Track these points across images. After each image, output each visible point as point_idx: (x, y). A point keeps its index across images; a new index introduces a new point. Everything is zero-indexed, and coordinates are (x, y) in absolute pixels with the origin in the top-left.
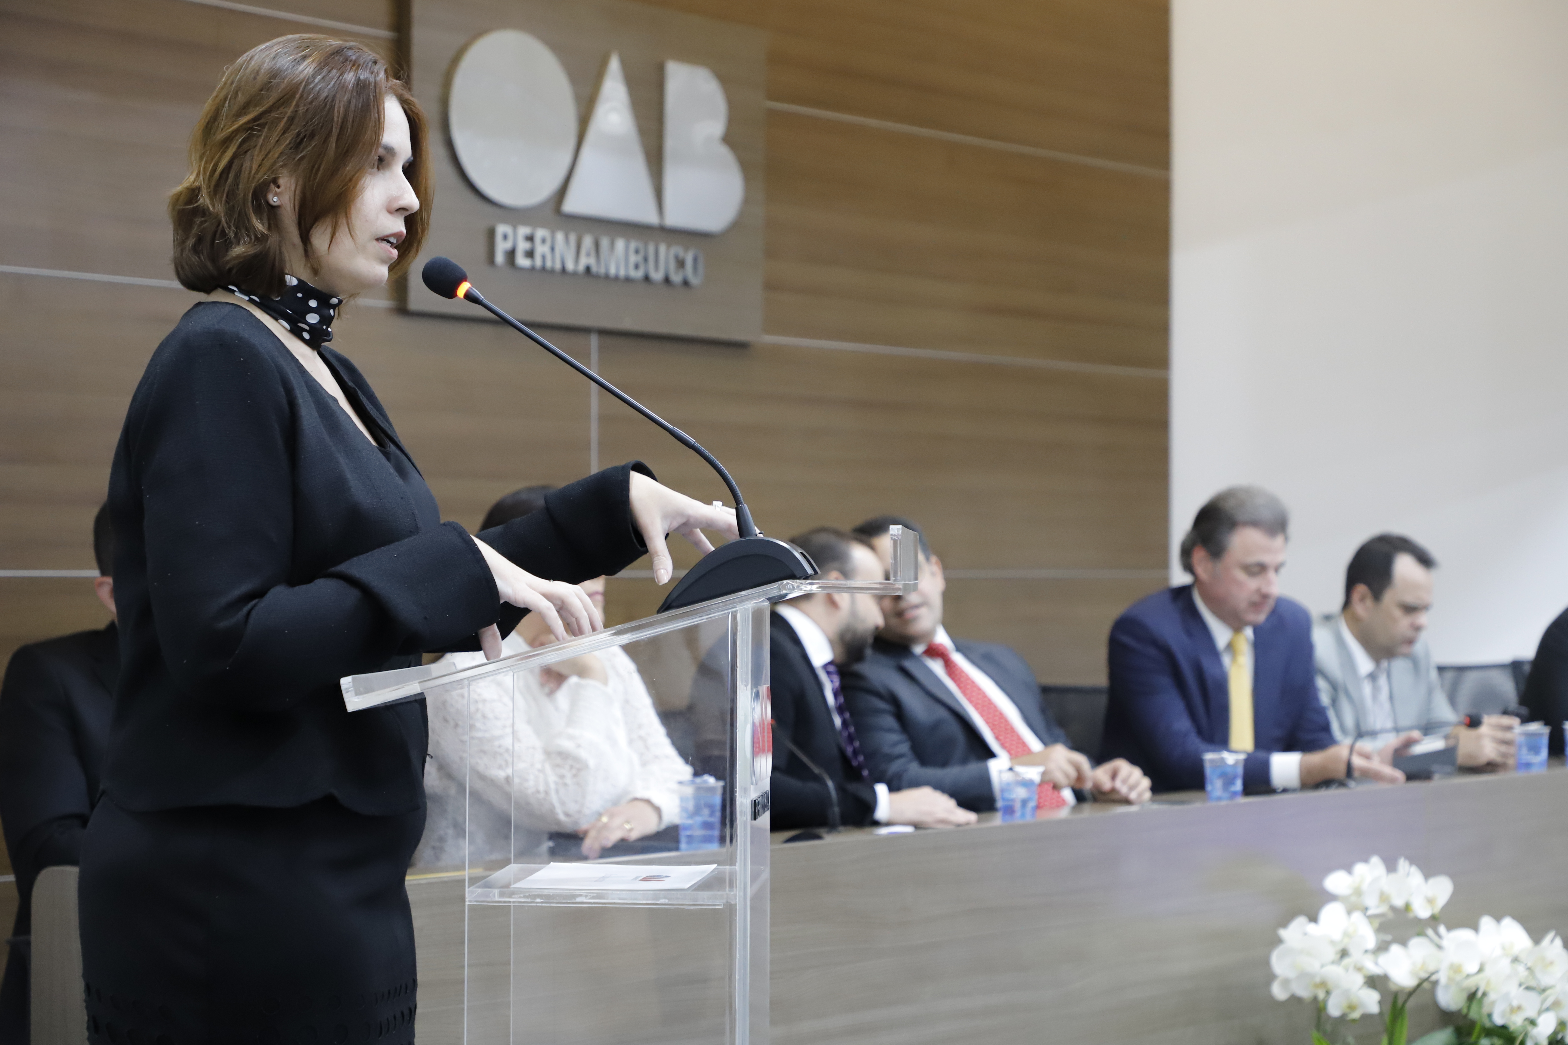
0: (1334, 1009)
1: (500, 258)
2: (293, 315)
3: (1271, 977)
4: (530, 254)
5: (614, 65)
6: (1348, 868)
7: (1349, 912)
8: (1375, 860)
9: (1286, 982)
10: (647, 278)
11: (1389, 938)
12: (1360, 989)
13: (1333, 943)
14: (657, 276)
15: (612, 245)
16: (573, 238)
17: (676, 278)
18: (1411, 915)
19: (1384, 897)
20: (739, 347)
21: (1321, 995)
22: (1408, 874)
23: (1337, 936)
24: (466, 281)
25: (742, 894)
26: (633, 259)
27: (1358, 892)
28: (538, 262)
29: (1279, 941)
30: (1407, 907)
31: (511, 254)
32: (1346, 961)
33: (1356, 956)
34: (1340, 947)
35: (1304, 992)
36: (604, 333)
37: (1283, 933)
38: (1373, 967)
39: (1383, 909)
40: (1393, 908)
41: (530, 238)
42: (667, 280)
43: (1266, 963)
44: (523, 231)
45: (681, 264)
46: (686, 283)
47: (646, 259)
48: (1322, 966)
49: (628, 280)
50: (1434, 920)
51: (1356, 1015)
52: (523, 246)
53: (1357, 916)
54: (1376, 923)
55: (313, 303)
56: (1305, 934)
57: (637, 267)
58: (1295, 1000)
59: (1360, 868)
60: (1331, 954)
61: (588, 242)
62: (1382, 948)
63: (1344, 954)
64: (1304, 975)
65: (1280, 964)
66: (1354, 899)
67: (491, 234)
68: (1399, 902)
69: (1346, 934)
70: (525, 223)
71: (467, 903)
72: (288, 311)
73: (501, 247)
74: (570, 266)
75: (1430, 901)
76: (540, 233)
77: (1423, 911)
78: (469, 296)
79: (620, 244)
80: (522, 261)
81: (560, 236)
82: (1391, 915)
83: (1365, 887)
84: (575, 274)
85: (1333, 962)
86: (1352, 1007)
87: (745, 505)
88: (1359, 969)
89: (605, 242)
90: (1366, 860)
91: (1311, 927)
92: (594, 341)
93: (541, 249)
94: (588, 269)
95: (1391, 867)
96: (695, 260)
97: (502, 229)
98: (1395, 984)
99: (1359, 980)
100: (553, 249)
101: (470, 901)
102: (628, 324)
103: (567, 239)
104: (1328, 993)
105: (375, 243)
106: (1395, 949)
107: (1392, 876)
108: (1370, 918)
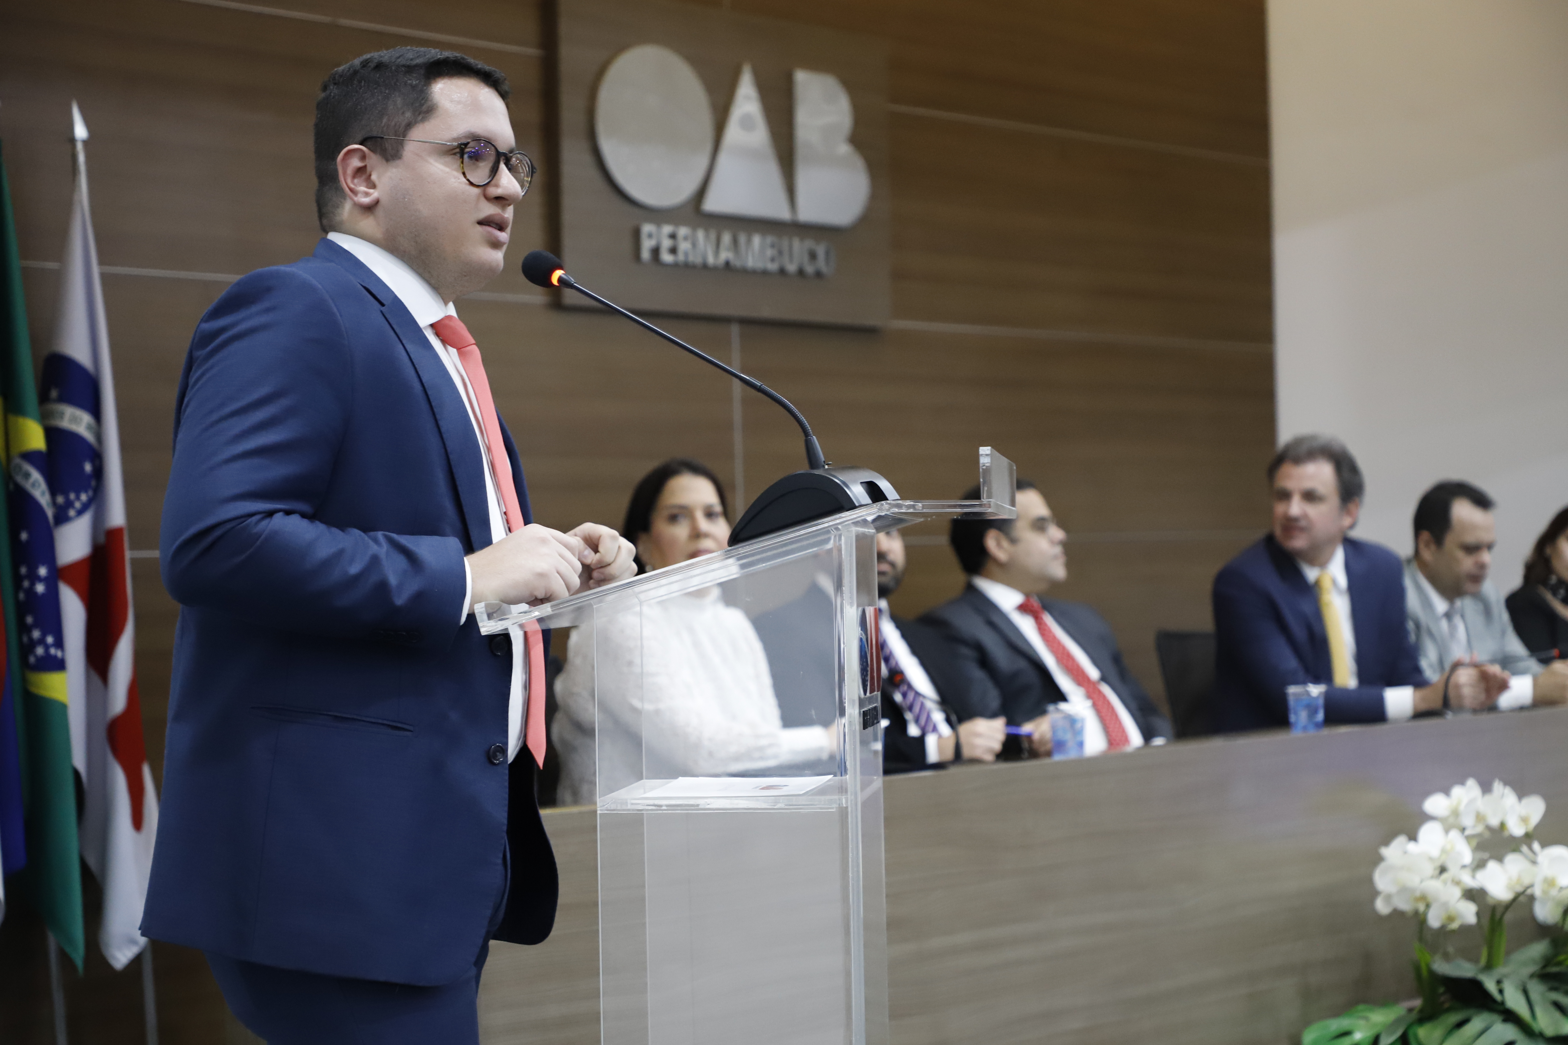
0: (1434, 921)
1: (646, 255)
3: (1375, 893)
4: (673, 251)
5: (747, 75)
6: (1446, 791)
7: (1447, 831)
8: (1471, 783)
9: (1388, 898)
10: (782, 272)
11: (1486, 855)
12: (1458, 900)
13: (1431, 859)
14: (792, 268)
15: (749, 241)
16: (713, 235)
17: (810, 269)
18: (1506, 834)
19: (1480, 817)
20: (870, 332)
21: (1421, 908)
22: (1503, 795)
23: (1435, 853)
25: (853, 797)
26: (769, 252)
27: (1456, 813)
28: (681, 257)
29: (1380, 859)
30: (1502, 825)
31: (656, 251)
32: (1445, 876)
33: (1453, 871)
34: (1438, 864)
35: (1405, 905)
36: (745, 322)
37: (1385, 851)
38: (1469, 881)
39: (1480, 829)
40: (1489, 828)
41: (673, 236)
42: (801, 272)
43: (1370, 881)
44: (667, 229)
45: (813, 256)
46: (819, 275)
47: (780, 253)
48: (1422, 881)
49: (765, 273)
50: (1528, 838)
51: (1455, 926)
52: (666, 243)
53: (1454, 834)
54: (1474, 842)
56: (1405, 853)
57: (773, 260)
58: (1397, 914)
59: (1457, 791)
60: (1429, 869)
61: (727, 238)
62: (1480, 865)
63: (1443, 870)
64: (1404, 890)
65: (1383, 881)
66: (1451, 820)
67: (636, 234)
68: (1494, 822)
69: (1444, 851)
70: (668, 222)
71: (599, 812)
73: (647, 245)
74: (711, 260)
75: (1524, 820)
76: (683, 231)
77: (1517, 829)
79: (757, 240)
80: (667, 258)
81: (700, 234)
82: (1487, 834)
83: (1462, 808)
84: (715, 269)
85: (1432, 877)
86: (1451, 919)
88: (1457, 883)
89: (742, 238)
90: (1462, 782)
91: (1411, 846)
92: (735, 330)
93: (684, 246)
94: (727, 264)
95: (1486, 788)
96: (827, 253)
97: (647, 228)
98: (1492, 897)
99: (1457, 892)
100: (694, 245)
101: (601, 810)
102: (766, 312)
103: (707, 237)
104: (1428, 906)
106: (1492, 865)
107: (1488, 797)
108: (1468, 838)
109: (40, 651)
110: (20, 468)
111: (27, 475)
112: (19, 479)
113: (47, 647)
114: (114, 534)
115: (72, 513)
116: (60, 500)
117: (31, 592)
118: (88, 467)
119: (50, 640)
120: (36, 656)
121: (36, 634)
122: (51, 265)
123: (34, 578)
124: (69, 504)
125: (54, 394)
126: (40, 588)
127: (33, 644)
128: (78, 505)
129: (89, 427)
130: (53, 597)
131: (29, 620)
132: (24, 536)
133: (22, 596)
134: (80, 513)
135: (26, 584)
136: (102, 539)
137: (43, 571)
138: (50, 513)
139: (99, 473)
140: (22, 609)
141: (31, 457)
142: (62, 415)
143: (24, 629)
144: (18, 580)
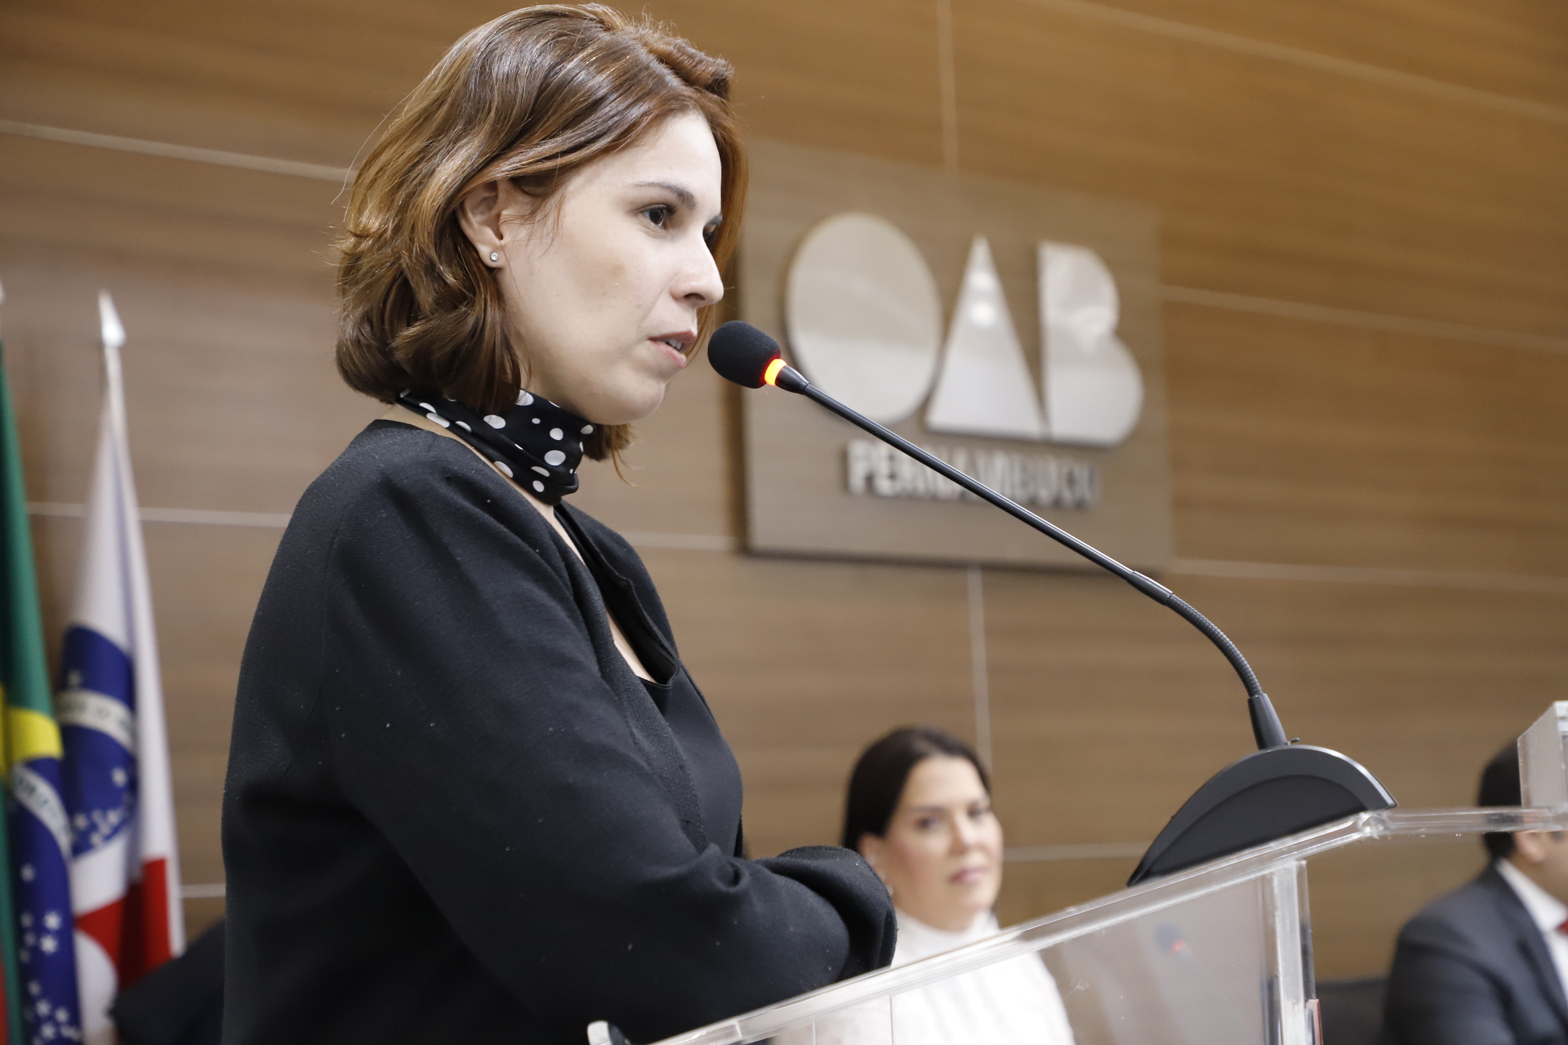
1: (857, 484)
2: (525, 451)
4: (892, 476)
5: (981, 253)
10: (1033, 501)
14: (1046, 494)
15: (989, 461)
17: (1068, 499)
24: (778, 357)
26: (1018, 476)
28: (902, 485)
31: (870, 480)
36: (985, 567)
41: (891, 459)
42: (1057, 503)
44: (884, 449)
45: (1072, 480)
46: (1080, 506)
47: (1033, 477)
52: (883, 468)
55: (557, 434)
57: (1020, 487)
61: (961, 460)
67: (844, 456)
72: (517, 445)
73: (858, 470)
78: (783, 382)
79: (999, 460)
80: (884, 486)
87: (1265, 695)
89: (981, 460)
92: (974, 580)
93: (906, 471)
96: (1090, 476)
97: (858, 450)
102: (1014, 553)
105: (649, 343)
109: (48, 1031)
110: (21, 781)
111: (32, 790)
112: (22, 796)
113: (57, 1024)
114: (156, 868)
115: (96, 839)
116: (81, 822)
117: (36, 951)
118: (119, 777)
119: (62, 1015)
120: (43, 1039)
121: (43, 1008)
122: (72, 510)
123: (40, 930)
124: (93, 827)
125: (75, 678)
126: (49, 945)
127: (38, 1022)
128: (105, 829)
129: (122, 723)
130: (67, 956)
131: (35, 988)
132: (28, 873)
133: (25, 956)
134: (108, 838)
135: (30, 939)
136: (138, 873)
137: (53, 921)
138: (64, 841)
139: (134, 785)
140: (26, 973)
141: (39, 765)
142: (82, 708)
143: (28, 1001)
144: (19, 932)
